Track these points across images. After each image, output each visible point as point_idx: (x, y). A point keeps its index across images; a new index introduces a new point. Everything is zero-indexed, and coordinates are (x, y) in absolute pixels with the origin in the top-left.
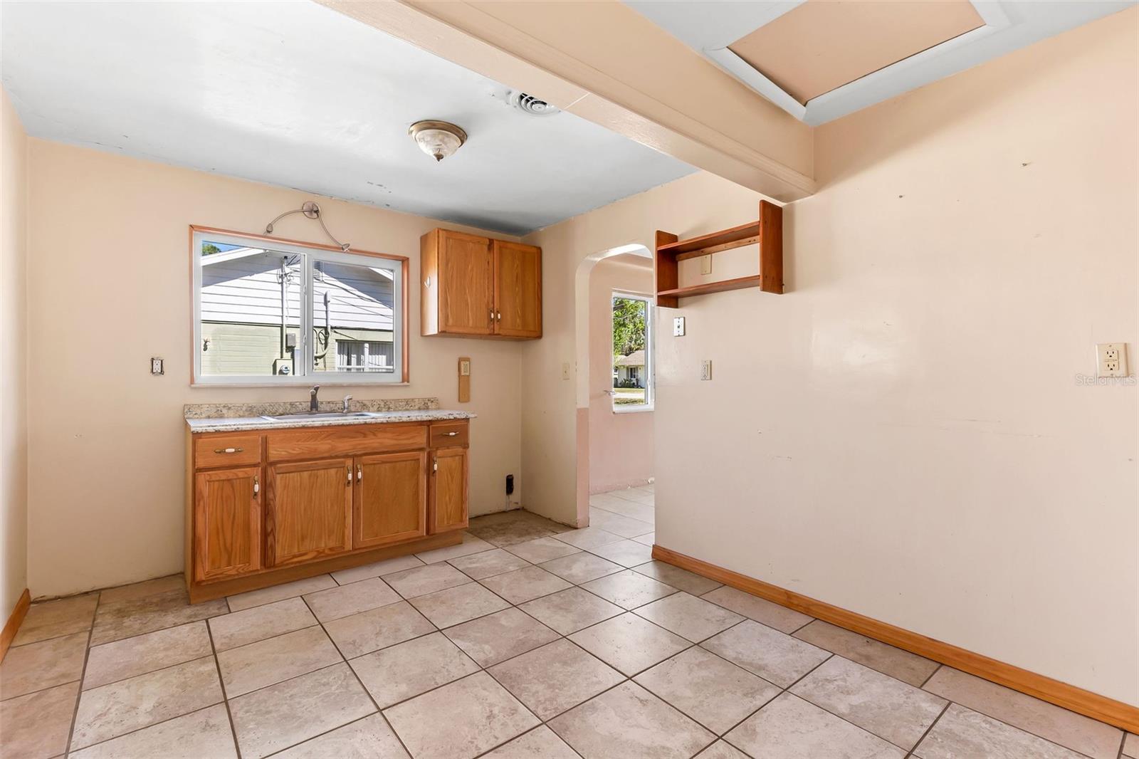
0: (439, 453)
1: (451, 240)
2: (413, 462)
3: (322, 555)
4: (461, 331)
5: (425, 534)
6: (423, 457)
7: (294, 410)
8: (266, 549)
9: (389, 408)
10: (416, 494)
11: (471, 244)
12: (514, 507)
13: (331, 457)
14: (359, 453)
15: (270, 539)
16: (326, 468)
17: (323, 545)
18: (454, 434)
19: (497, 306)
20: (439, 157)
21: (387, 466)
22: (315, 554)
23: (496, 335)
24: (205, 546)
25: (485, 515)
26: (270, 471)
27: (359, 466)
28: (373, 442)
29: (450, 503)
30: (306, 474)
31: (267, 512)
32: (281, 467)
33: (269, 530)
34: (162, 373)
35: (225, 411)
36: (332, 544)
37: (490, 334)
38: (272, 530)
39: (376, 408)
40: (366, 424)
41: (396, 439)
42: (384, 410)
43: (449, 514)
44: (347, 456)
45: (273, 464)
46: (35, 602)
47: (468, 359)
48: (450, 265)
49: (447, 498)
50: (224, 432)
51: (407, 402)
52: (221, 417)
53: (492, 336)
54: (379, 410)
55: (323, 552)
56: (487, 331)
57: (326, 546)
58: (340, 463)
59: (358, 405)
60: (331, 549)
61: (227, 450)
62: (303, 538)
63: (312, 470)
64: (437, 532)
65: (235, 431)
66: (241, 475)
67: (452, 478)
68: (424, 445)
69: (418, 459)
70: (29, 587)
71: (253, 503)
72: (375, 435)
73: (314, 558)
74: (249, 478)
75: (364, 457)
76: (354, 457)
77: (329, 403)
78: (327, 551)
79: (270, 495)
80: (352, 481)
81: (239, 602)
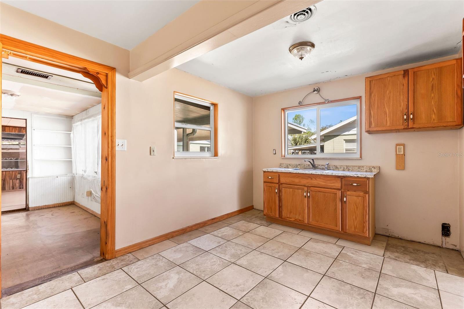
0: (348, 193)
1: (373, 81)
2: (333, 194)
3: (296, 221)
4: (380, 129)
5: (341, 230)
6: (339, 193)
7: (309, 167)
8: (280, 212)
9: (349, 170)
10: (336, 209)
11: (388, 78)
12: (451, 247)
13: (299, 185)
14: (309, 185)
15: (281, 209)
16: (298, 189)
17: (297, 218)
18: (356, 184)
19: (411, 110)
20: (301, 58)
21: (322, 193)
22: (294, 220)
23: (410, 128)
24: (266, 205)
25: (420, 243)
26: (281, 186)
27: (309, 191)
28: (315, 182)
29: (356, 220)
30: (291, 190)
31: (280, 200)
32: (283, 186)
33: (280, 205)
34: (275, 154)
35: (289, 166)
36: (300, 218)
37: (404, 129)
38: (281, 206)
39: (342, 169)
40: (312, 174)
41: (324, 182)
42: (346, 170)
43: (355, 225)
44: (305, 186)
45: (282, 184)
46: (255, 209)
47: (404, 145)
49: (354, 217)
50: (269, 172)
51: (359, 167)
53: (407, 129)
55: (297, 220)
56: (402, 127)
57: (298, 218)
58: (303, 188)
59: (334, 167)
60: (300, 220)
61: (269, 177)
62: (291, 212)
63: (293, 189)
64: (347, 232)
66: (273, 186)
67: (357, 208)
68: (340, 188)
69: (336, 194)
70: (254, 205)
71: (276, 195)
72: (316, 179)
73: (294, 221)
74: (275, 187)
75: (312, 188)
76: (308, 187)
78: (298, 220)
79: (281, 194)
80: (307, 196)
81: (273, 225)
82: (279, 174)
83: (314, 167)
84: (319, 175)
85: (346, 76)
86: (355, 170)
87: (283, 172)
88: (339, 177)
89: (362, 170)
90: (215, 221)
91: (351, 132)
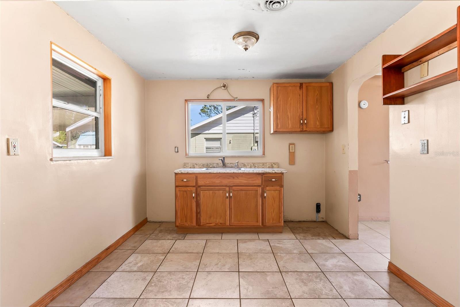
0: (268, 188)
1: (279, 87)
2: (255, 191)
3: (217, 225)
4: (285, 130)
5: (261, 225)
6: (260, 190)
7: (218, 166)
8: (198, 220)
9: (255, 167)
10: (257, 206)
11: (290, 87)
12: (321, 220)
13: (220, 186)
14: (231, 185)
15: (199, 215)
16: (219, 190)
17: (218, 221)
18: (274, 180)
19: (304, 117)
20: (246, 49)
21: (244, 192)
22: (215, 224)
23: (304, 131)
24: (179, 214)
25: (304, 221)
26: (199, 189)
27: (231, 191)
28: (237, 181)
29: (274, 212)
30: (211, 192)
31: (198, 205)
32: (202, 188)
33: (198, 212)
34: (178, 152)
35: (195, 166)
36: (221, 221)
37: (301, 131)
38: (199, 212)
39: (249, 166)
41: (246, 180)
42: (253, 167)
43: (273, 217)
44: (226, 186)
45: (200, 186)
46: (149, 222)
47: (294, 144)
48: (279, 99)
49: (272, 210)
50: (184, 173)
51: (263, 164)
52: (194, 168)
53: (302, 132)
54: (251, 167)
55: (218, 224)
56: (299, 130)
57: (219, 222)
58: (224, 188)
59: (242, 165)
60: (221, 224)
61: (184, 180)
62: (210, 217)
63: (213, 190)
64: (267, 225)
65: (187, 173)
66: (189, 190)
67: (274, 201)
68: (260, 184)
69: (257, 190)
70: (147, 217)
71: (193, 200)
72: (238, 178)
73: (215, 226)
74: (192, 191)
75: (234, 187)
76: (229, 186)
77: (231, 163)
78: (219, 224)
79: (199, 199)
80: (228, 197)
81: (189, 236)
82: (196, 176)
83: (224, 165)
84: (241, 173)
85: (253, 77)
86: (260, 167)
87: (201, 173)
88: (259, 174)
89: (265, 167)
90: (110, 251)
91: (210, 131)
